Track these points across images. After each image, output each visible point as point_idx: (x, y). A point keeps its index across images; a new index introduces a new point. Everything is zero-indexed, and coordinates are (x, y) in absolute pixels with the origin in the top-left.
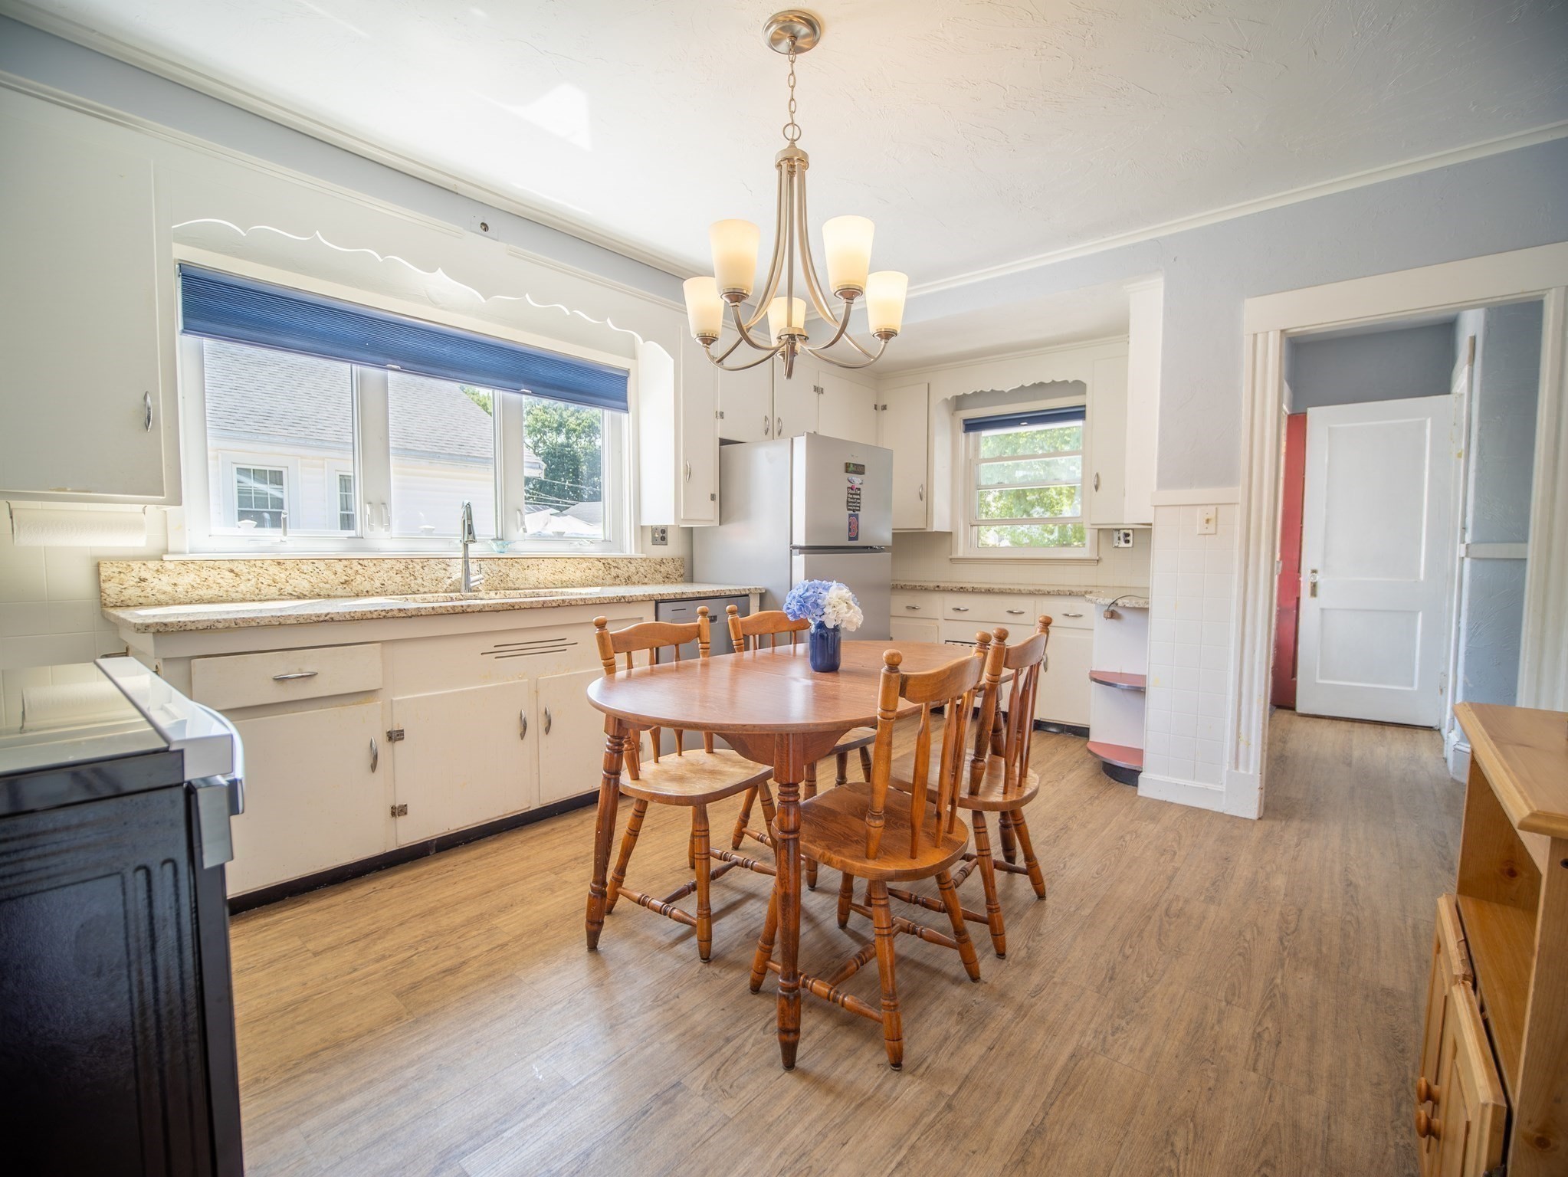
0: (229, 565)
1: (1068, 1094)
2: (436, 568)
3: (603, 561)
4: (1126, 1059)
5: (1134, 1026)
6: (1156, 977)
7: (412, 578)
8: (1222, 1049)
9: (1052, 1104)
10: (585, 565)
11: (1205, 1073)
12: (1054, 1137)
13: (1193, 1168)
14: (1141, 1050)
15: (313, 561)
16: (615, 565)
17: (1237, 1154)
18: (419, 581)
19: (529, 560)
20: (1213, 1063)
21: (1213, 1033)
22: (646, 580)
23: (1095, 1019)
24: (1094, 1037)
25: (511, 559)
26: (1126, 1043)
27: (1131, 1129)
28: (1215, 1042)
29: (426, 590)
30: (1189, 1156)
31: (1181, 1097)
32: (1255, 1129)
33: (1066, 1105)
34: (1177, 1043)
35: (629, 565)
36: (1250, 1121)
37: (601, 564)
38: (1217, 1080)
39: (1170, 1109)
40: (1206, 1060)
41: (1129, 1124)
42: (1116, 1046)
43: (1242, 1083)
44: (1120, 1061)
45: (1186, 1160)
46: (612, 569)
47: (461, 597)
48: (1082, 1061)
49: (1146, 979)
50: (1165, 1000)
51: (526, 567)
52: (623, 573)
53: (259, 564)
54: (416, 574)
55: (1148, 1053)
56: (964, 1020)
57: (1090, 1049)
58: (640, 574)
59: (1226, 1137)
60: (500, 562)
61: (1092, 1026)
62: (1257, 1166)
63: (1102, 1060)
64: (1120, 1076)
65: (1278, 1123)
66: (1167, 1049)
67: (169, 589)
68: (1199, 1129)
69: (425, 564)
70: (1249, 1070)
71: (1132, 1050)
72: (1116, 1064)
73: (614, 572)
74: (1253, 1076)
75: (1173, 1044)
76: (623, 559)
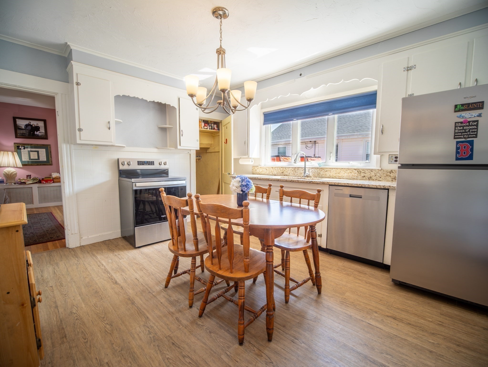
0: (265, 168)
1: (137, 312)
2: (301, 170)
3: (358, 170)
4: (138, 329)
5: (148, 338)
6: (166, 361)
7: (295, 172)
8: (121, 359)
9: (137, 308)
10: (349, 171)
11: (118, 347)
12: (130, 305)
13: (101, 326)
14: (138, 335)
15: (277, 167)
16: (363, 172)
17: (95, 337)
18: (297, 173)
19: (327, 169)
20: (119, 351)
21: (129, 362)
22: (381, 179)
23: (158, 329)
24: (151, 326)
25: (321, 168)
26: (143, 332)
27: (119, 319)
28: (125, 359)
29: (298, 176)
30: (104, 327)
31: (117, 335)
32: (95, 346)
33: (135, 311)
34: (134, 346)
35: (371, 172)
36: (97, 347)
37: (356, 172)
38: (114, 348)
39: (117, 330)
40: (122, 350)
41: (121, 319)
42: (144, 329)
43: (107, 355)
44: (138, 327)
45: (104, 325)
46: (362, 173)
47: (301, 178)
48: (145, 319)
49: (167, 356)
50: (153, 356)
51: (326, 171)
52: (368, 175)
53: (269, 168)
54: (296, 171)
55: (136, 335)
56: (175, 301)
57: (147, 322)
58: (377, 176)
59: (100, 338)
60: (318, 169)
61: (155, 327)
62: (89, 339)
63: (142, 323)
64: (134, 325)
65: (90, 354)
66: (134, 342)
67: (259, 172)
68: (107, 333)
69: (298, 169)
70: (109, 361)
71: (140, 332)
72: (138, 326)
73: (363, 175)
74: (106, 361)
75: (134, 345)
76: (367, 170)
